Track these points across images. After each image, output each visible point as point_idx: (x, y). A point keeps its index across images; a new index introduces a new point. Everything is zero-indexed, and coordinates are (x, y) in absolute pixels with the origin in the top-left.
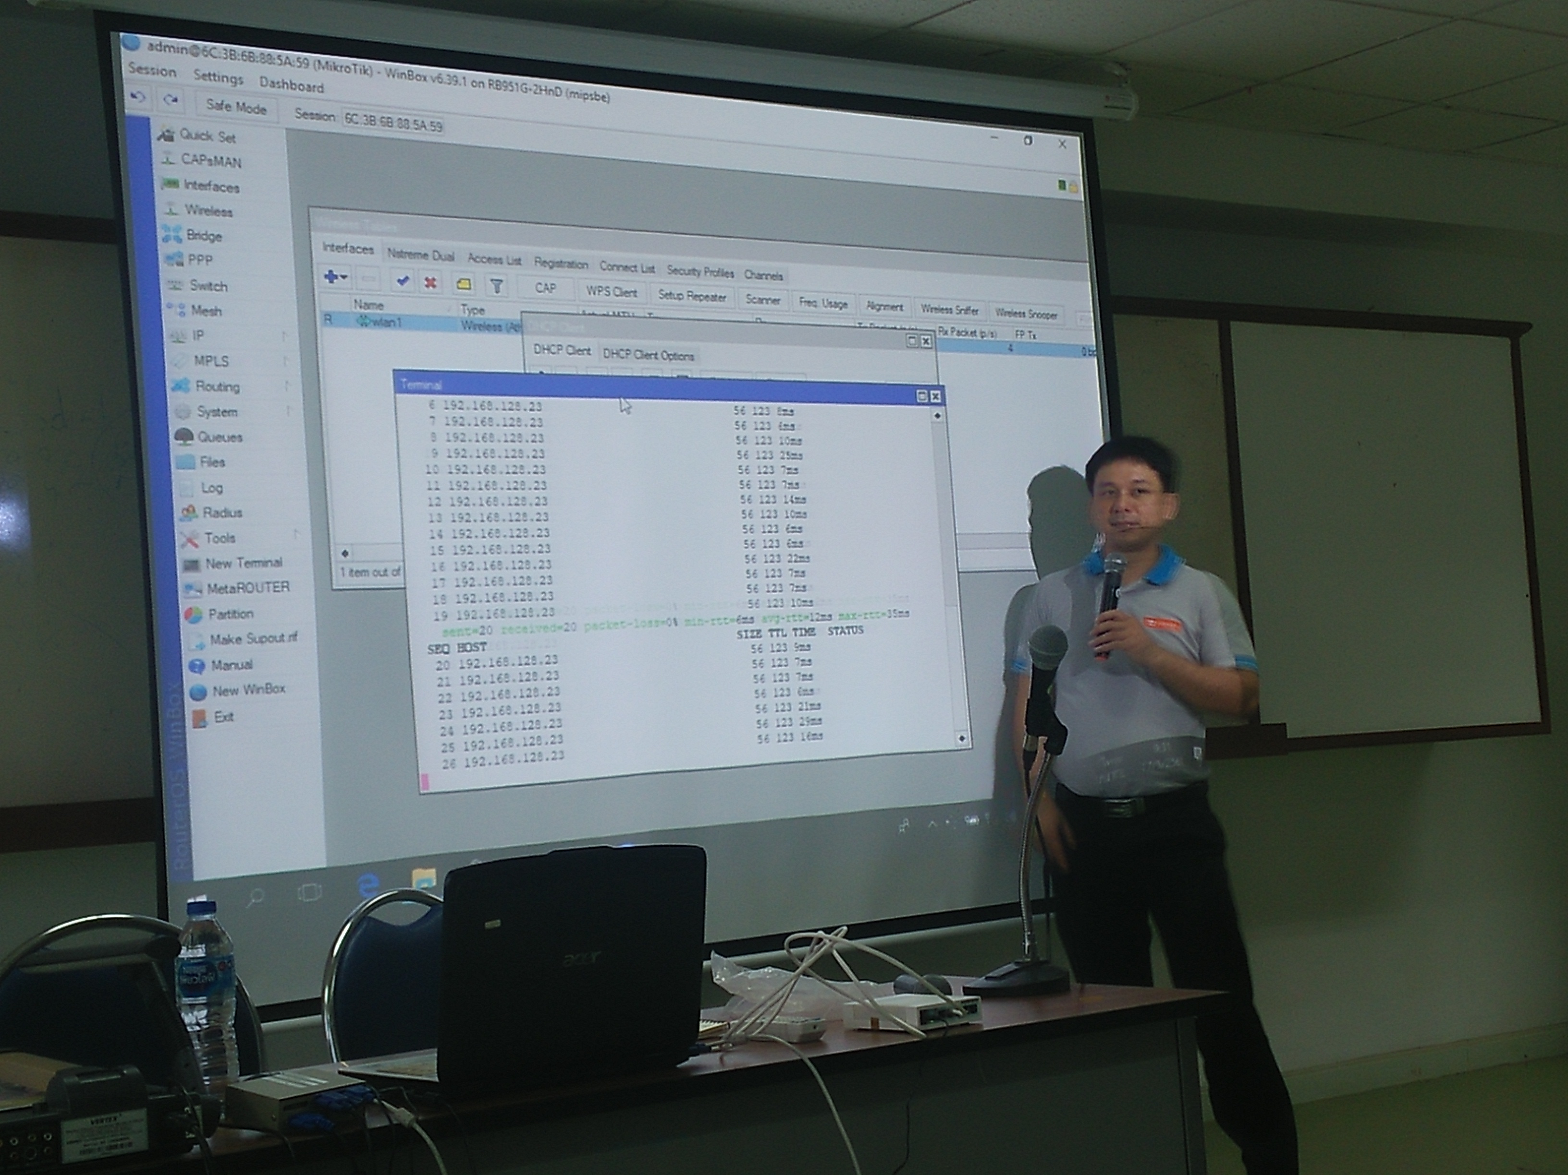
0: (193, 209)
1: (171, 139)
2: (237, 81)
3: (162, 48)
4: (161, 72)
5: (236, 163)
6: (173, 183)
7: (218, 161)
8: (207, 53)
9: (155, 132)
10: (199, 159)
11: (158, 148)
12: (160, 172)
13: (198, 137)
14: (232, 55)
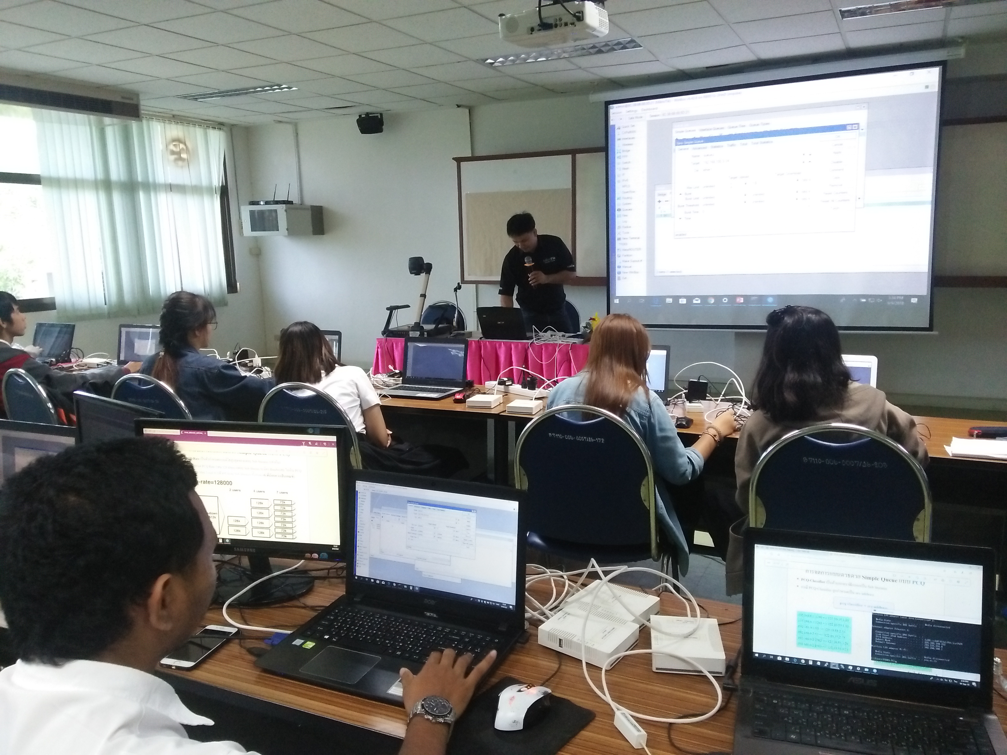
0: (625, 145)
1: (620, 129)
2: (636, 111)
3: (620, 106)
4: (618, 113)
5: (634, 132)
6: (620, 139)
7: (630, 132)
8: (629, 106)
9: (617, 127)
10: (626, 132)
11: (617, 132)
12: (617, 137)
13: (626, 127)
14: (635, 105)
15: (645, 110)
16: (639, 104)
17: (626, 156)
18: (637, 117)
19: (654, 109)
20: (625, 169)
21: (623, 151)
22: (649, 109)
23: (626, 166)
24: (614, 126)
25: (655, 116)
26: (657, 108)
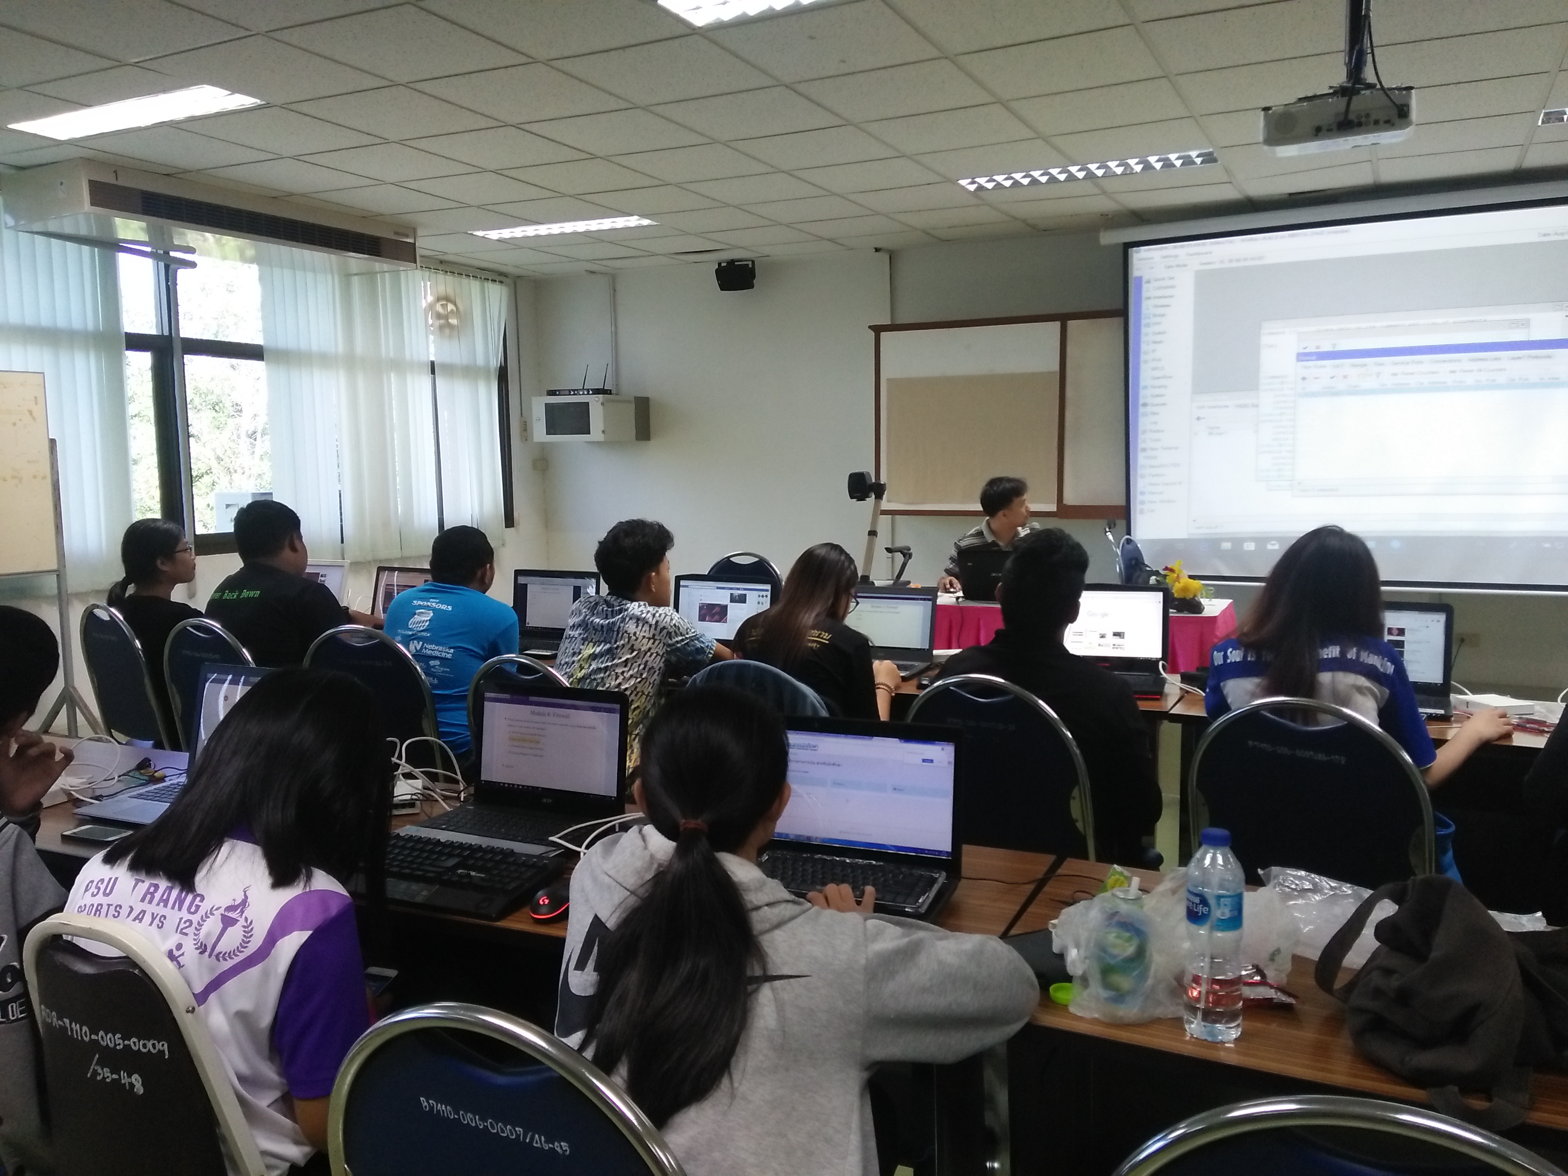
0: (1156, 306)
1: (1149, 282)
2: (1176, 256)
3: (1149, 250)
4: (1147, 259)
5: (1173, 287)
6: (1149, 298)
7: (1166, 287)
8: (1166, 248)
9: (1144, 281)
11: (1145, 287)
12: (1144, 295)
13: (1160, 280)
14: (1175, 247)
15: (1191, 255)
16: (1183, 247)
17: (1159, 323)
18: (1178, 266)
19: (1206, 253)
20: (1155, 342)
21: (1155, 316)
22: (1198, 254)
23: (1159, 338)
24: (1140, 279)
25: (1209, 263)
26: (1211, 253)
